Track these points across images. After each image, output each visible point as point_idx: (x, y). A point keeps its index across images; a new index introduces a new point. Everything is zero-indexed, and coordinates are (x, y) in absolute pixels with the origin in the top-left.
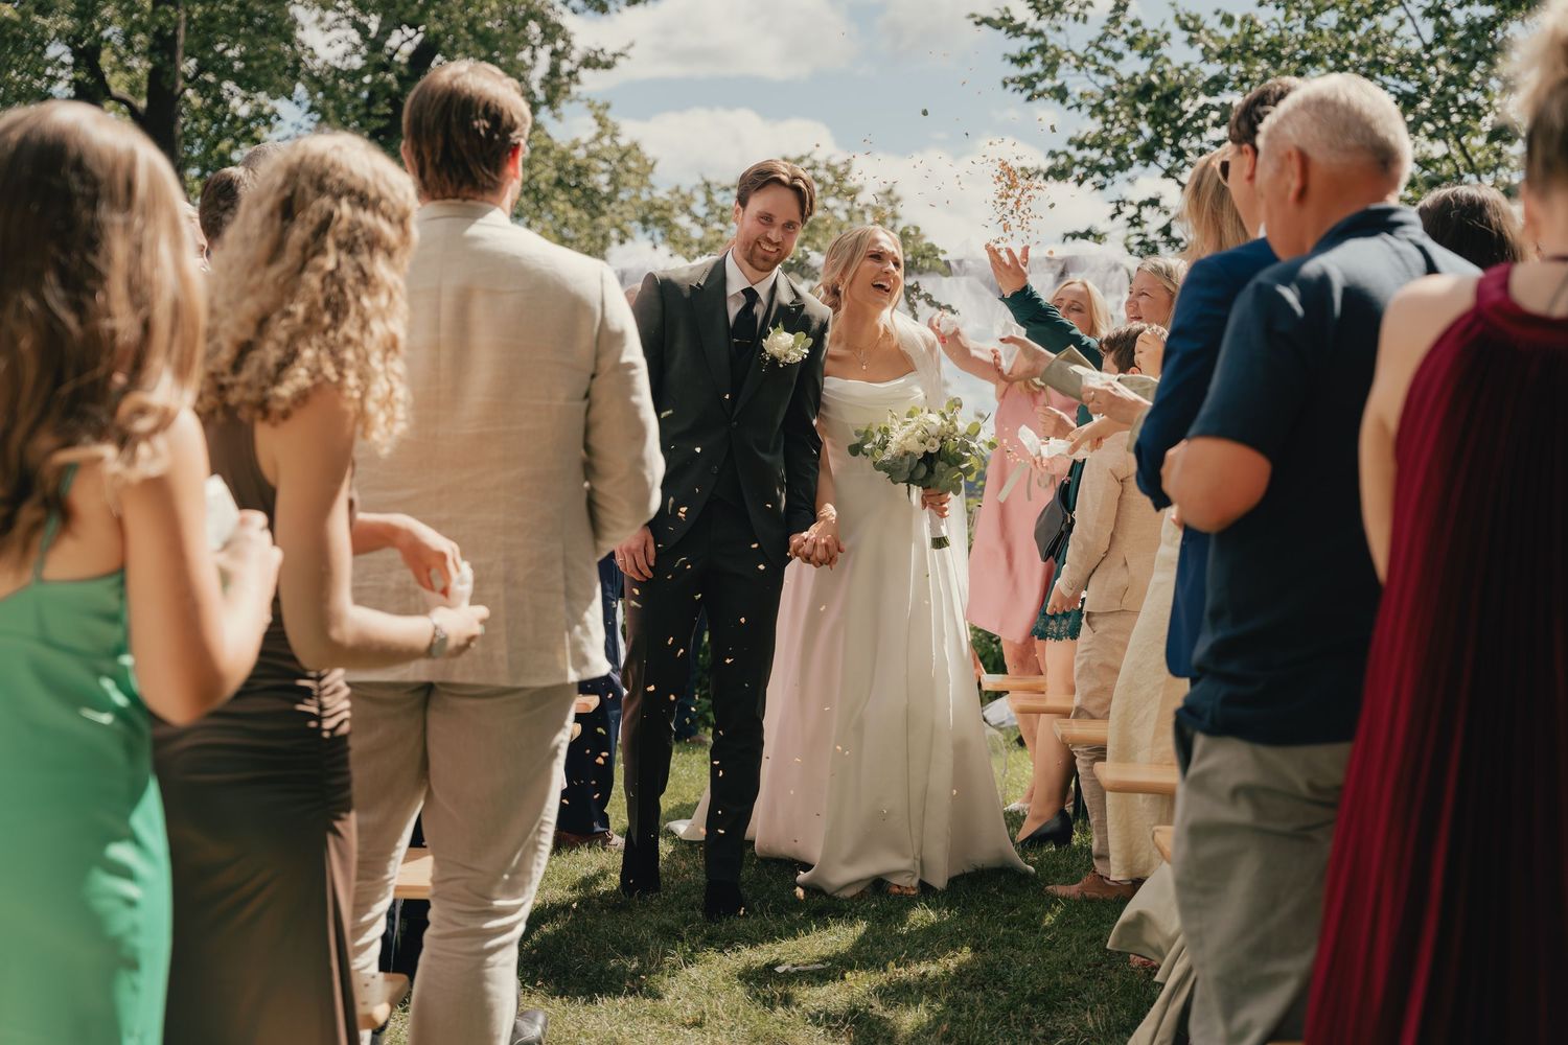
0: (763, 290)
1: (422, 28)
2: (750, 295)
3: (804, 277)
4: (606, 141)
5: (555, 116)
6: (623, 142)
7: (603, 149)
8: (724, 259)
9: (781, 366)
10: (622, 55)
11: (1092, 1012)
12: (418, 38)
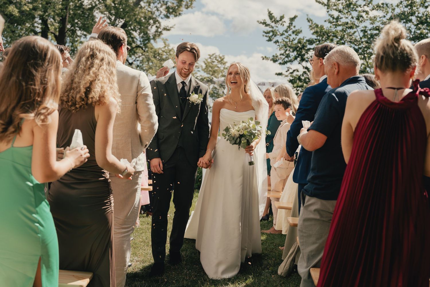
0: (187, 82)
1: (124, 19)
2: (183, 83)
3: (212, 83)
4: (166, 48)
5: (155, 42)
6: (170, 48)
7: (166, 49)
8: (175, 72)
9: (195, 104)
10: (172, 27)
11: (271, 260)
12: (123, 22)
